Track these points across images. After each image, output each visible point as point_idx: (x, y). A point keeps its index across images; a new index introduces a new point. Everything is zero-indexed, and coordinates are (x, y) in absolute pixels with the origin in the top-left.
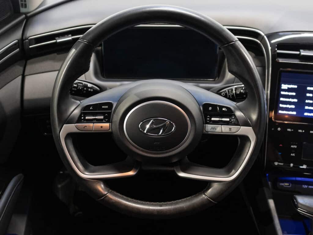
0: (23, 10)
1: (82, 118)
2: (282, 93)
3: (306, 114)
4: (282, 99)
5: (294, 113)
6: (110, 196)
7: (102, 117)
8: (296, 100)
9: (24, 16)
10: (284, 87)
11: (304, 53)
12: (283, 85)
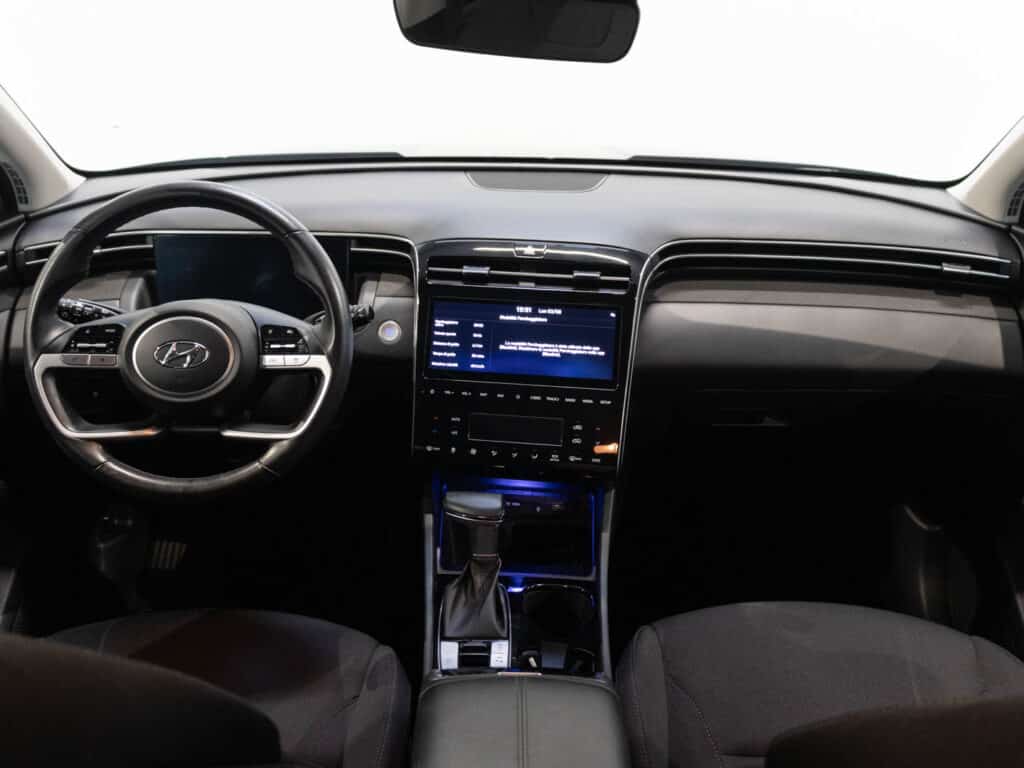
0: (22, 207)
1: (73, 346)
2: (437, 333)
3: (473, 366)
4: (436, 343)
5: (456, 365)
6: (111, 465)
7: (104, 345)
8: (457, 345)
9: (22, 216)
10: (439, 323)
11: (466, 270)
12: (437, 321)
